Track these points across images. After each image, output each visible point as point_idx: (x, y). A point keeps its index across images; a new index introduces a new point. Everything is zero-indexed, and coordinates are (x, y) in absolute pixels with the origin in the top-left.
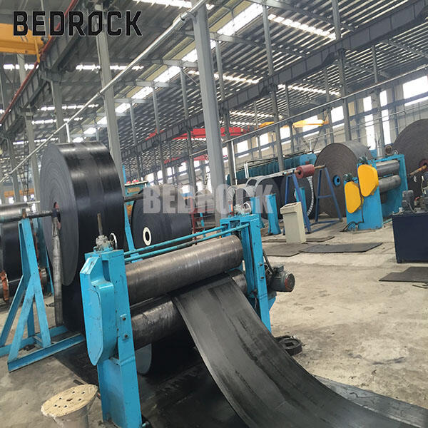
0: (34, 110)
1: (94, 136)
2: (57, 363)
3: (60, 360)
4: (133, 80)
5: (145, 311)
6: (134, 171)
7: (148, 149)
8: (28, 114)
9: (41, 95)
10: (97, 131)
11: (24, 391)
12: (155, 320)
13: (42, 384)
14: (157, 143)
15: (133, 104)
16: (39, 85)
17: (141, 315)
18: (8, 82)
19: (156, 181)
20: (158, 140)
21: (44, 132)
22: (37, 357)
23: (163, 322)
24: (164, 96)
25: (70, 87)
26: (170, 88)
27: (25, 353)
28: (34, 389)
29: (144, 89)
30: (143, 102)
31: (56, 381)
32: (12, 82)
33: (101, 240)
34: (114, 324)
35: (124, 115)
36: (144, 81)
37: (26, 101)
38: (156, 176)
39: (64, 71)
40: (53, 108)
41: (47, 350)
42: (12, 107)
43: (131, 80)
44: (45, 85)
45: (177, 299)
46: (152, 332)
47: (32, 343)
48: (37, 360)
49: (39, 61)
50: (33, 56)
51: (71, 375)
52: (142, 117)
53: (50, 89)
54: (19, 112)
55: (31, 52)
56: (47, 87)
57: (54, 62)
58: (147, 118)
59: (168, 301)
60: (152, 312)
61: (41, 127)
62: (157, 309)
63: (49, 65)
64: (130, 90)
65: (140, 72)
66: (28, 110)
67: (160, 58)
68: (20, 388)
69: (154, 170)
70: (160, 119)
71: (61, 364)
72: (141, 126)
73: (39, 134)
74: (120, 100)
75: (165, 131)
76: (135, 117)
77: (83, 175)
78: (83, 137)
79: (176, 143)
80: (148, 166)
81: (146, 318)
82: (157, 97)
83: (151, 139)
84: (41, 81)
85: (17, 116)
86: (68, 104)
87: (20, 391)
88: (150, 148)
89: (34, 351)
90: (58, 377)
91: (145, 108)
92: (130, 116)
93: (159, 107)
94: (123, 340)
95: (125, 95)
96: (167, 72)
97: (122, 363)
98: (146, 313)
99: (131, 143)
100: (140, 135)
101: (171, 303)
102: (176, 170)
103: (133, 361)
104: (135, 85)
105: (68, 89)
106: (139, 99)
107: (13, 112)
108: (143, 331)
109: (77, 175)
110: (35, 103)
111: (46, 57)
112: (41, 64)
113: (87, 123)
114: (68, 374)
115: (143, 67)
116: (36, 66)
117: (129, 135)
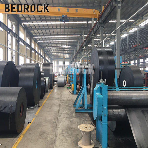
0: (95, 35)
1: (113, 45)
2: (88, 115)
3: (89, 115)
4: (130, 25)
5: (113, 109)
6: (126, 58)
7: (132, 51)
8: (93, 37)
9: (97, 31)
10: (114, 43)
11: (77, 119)
12: (117, 114)
13: (82, 120)
14: (136, 49)
15: (129, 34)
16: (97, 28)
17: (112, 110)
18: (89, 27)
19: (135, 63)
20: (137, 48)
21: (98, 43)
22: (83, 111)
23: (120, 116)
24: (142, 31)
25: (107, 28)
26: (145, 28)
27: (80, 109)
28: (80, 120)
29: (134, 29)
30: (133, 33)
31: (86, 120)
32: (90, 27)
33: (101, 80)
34: (101, 109)
35: (125, 38)
36: (135, 25)
37: (93, 33)
38: (135, 62)
39: (105, 23)
40: (100, 35)
41: (86, 110)
42: (89, 35)
43: (129, 25)
44: (99, 28)
45: (126, 109)
46: (115, 117)
47: (83, 106)
48: (83, 112)
49: (98, 20)
50: (96, 18)
51: (91, 121)
52: (132, 39)
53: (100, 29)
54: (90, 36)
55: (96, 17)
56: (100, 28)
57: (102, 20)
58: (134, 40)
59: (123, 109)
60: (116, 110)
61: (97, 41)
62: (118, 110)
63: (101, 21)
64: (128, 29)
65: (133, 22)
66: (93, 36)
67: (142, 16)
68: (77, 118)
69: (134, 59)
70: (139, 40)
71: (89, 116)
72: (131, 42)
73: (96, 43)
74: (124, 33)
75: (141, 45)
76: (129, 39)
77: (102, 58)
78: (109, 45)
79: (145, 50)
80: (132, 58)
81: (114, 111)
82: (139, 31)
83: (134, 47)
84: (98, 26)
85: (90, 37)
86: (106, 34)
87: (76, 119)
88: (133, 51)
89: (83, 109)
90: (87, 120)
91: (133, 36)
92: (127, 39)
93: (139, 35)
94: (104, 116)
95: (126, 31)
96: (145, 22)
97: (103, 123)
98: (114, 110)
99: (126, 48)
100: (130, 46)
101: (124, 110)
102: (144, 60)
103: (106, 124)
104: (131, 27)
105: (106, 29)
106: (131, 32)
107: (89, 36)
108: (112, 116)
109: (101, 58)
110: (95, 33)
111: (100, 18)
112: (98, 21)
113: (111, 40)
114: (90, 120)
115: (134, 20)
116: (97, 22)
117: (126, 45)
